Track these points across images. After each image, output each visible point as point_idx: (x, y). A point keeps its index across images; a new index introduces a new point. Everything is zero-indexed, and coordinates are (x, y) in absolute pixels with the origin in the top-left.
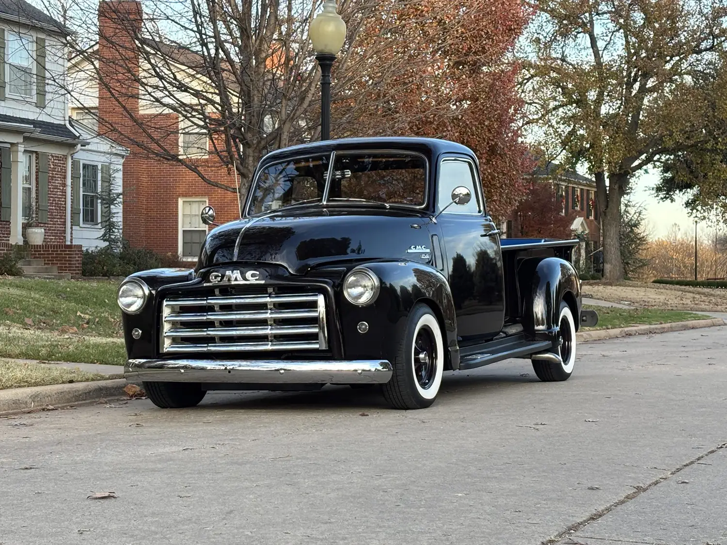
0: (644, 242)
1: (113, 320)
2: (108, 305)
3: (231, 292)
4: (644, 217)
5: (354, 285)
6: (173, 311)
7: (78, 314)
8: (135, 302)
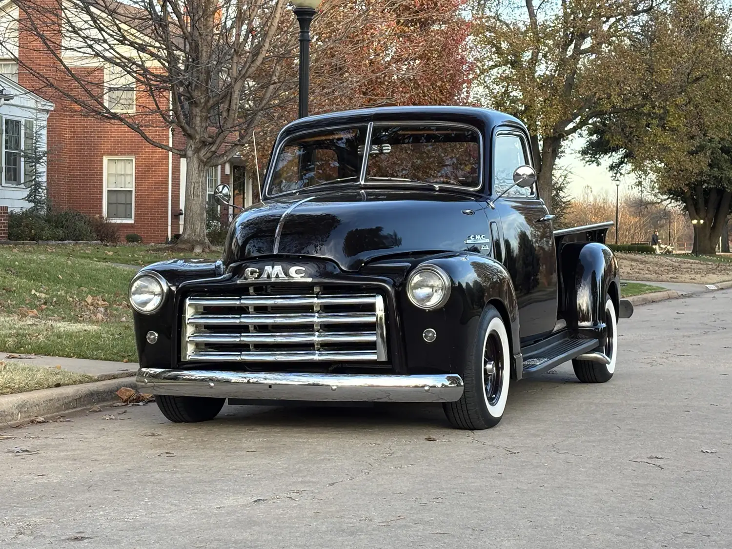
0: (570, 206)
1: (71, 299)
2: (62, 281)
3: (266, 291)
4: (569, 180)
5: (419, 286)
6: (197, 313)
7: (32, 293)
8: (150, 300)
